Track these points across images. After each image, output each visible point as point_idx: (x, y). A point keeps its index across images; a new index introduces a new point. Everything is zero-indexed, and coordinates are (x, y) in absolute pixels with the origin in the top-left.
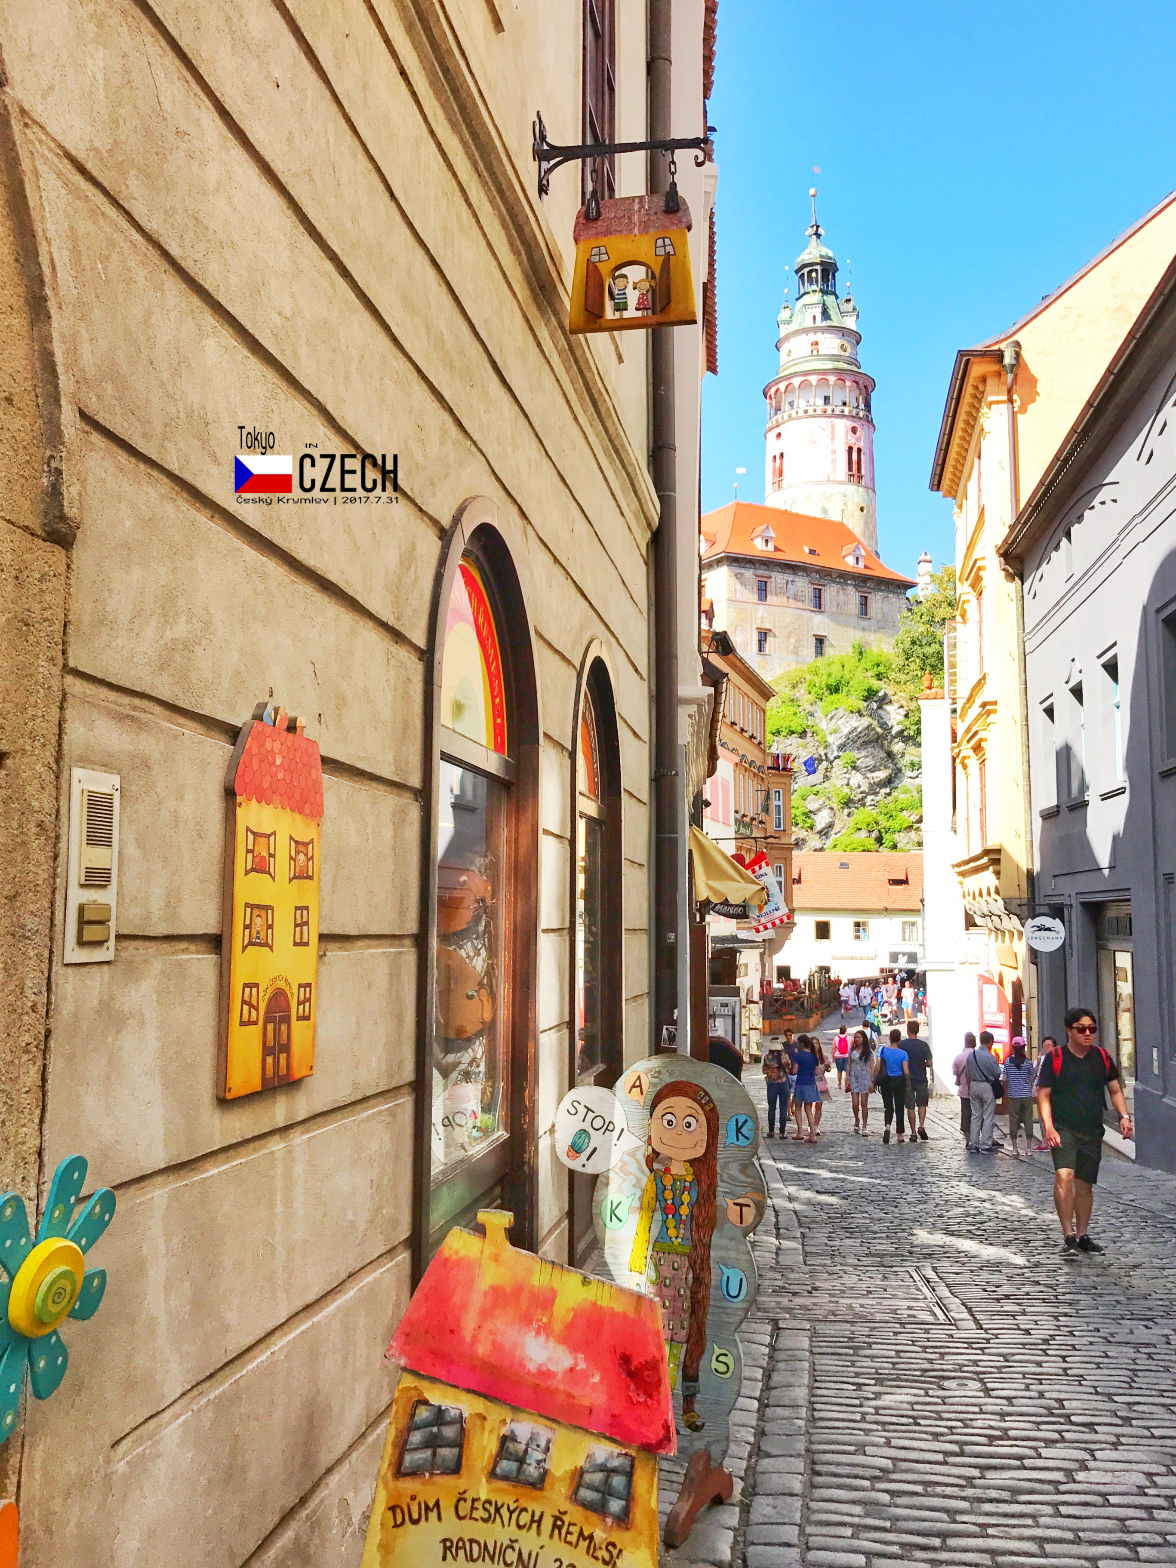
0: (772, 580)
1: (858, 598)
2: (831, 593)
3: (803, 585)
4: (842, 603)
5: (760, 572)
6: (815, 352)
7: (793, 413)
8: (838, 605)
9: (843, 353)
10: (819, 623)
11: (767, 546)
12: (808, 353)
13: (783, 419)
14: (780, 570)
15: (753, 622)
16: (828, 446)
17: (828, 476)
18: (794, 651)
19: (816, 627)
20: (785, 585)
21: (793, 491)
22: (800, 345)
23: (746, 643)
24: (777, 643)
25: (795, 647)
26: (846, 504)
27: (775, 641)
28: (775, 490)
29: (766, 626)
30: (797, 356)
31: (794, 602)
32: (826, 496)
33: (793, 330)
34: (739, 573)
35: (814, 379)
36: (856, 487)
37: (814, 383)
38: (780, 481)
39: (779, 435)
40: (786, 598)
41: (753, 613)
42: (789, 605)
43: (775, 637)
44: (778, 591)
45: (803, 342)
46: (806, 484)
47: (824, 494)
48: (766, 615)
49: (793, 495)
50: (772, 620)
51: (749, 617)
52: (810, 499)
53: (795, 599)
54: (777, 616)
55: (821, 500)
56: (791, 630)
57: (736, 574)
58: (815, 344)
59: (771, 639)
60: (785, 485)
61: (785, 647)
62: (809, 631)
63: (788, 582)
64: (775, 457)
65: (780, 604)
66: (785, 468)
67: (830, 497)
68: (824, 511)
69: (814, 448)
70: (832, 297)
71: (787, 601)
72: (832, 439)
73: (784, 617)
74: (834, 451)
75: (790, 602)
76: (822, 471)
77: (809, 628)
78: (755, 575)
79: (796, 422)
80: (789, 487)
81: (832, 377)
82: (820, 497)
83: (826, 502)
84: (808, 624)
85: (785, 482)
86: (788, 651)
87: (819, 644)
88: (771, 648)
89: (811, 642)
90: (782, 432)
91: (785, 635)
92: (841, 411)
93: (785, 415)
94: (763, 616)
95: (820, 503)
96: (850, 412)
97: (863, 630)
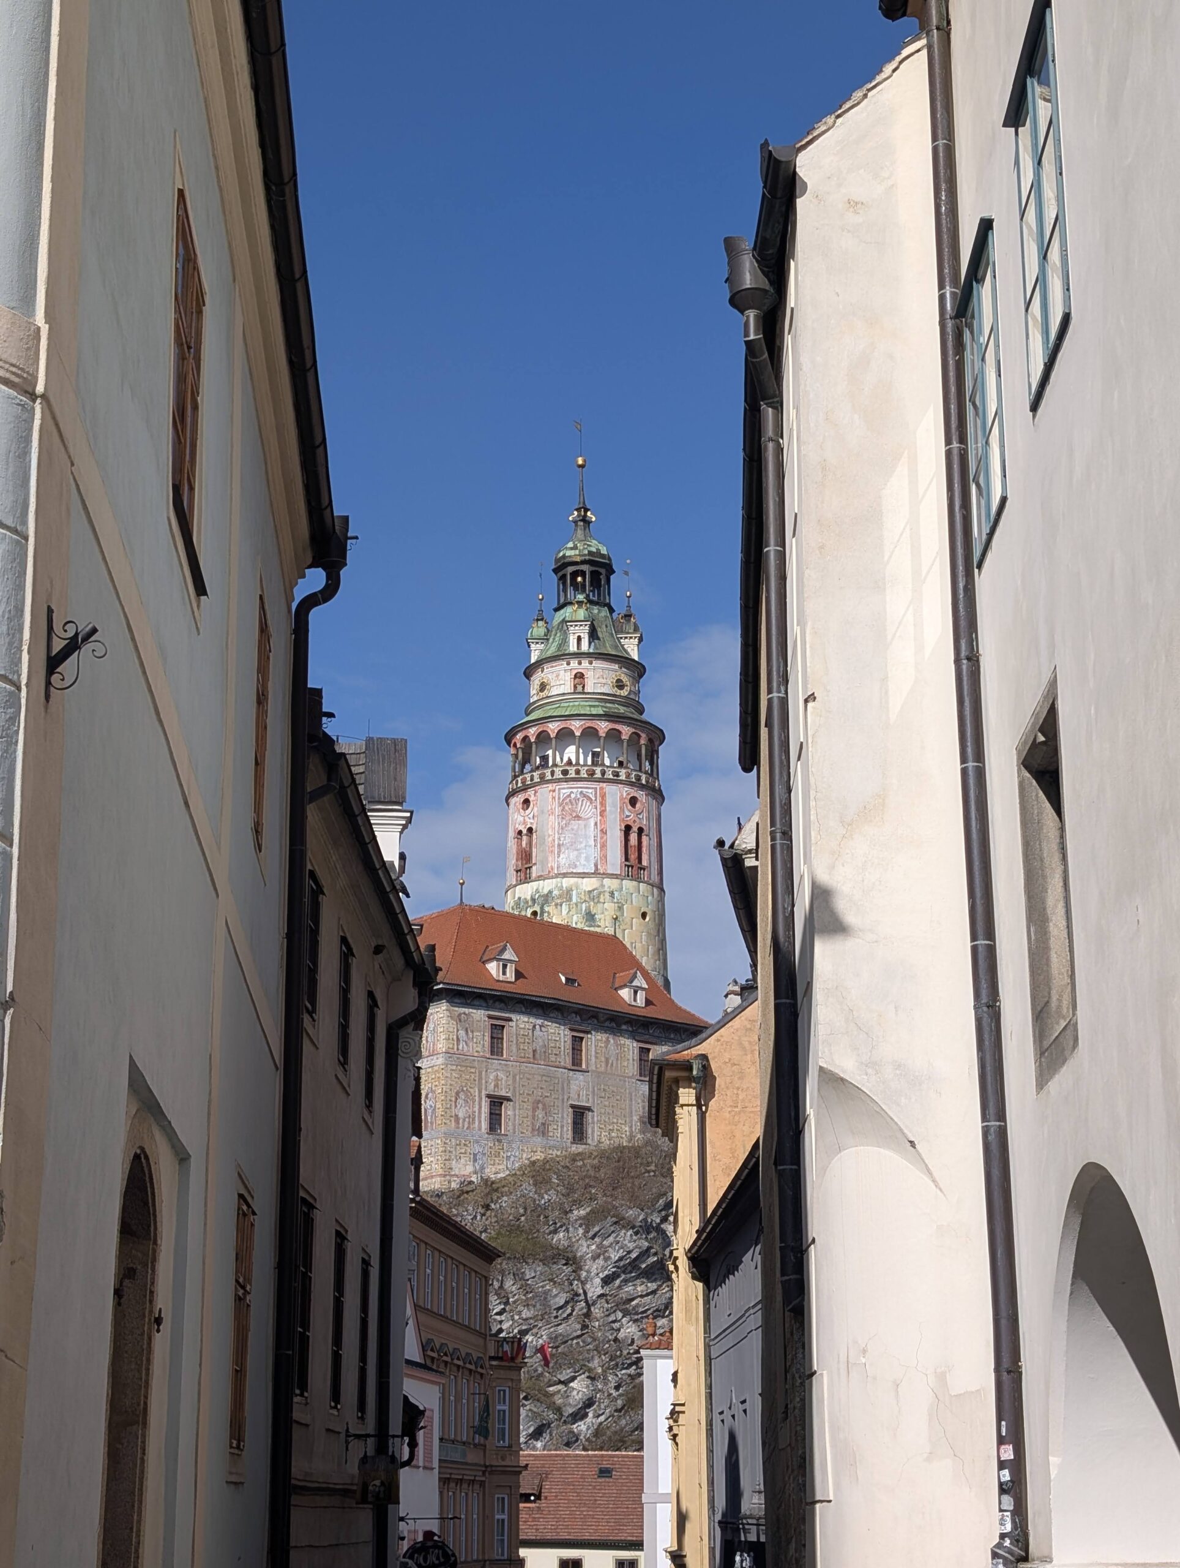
0: (509, 1023)
1: (636, 1051)
2: (596, 1042)
3: (553, 1033)
4: (612, 1059)
5: (492, 1012)
6: (580, 688)
7: (547, 772)
8: (607, 1060)
9: (619, 692)
10: (579, 1089)
11: (504, 973)
12: (568, 688)
13: (532, 779)
14: (523, 1009)
15: (484, 1087)
16: (596, 824)
17: (596, 865)
18: (543, 1130)
19: (573, 1095)
20: (530, 1032)
21: (546, 886)
22: (557, 676)
23: (471, 1118)
24: (517, 1117)
25: (543, 1124)
26: (620, 908)
27: (515, 1115)
28: (521, 882)
29: (503, 1093)
30: (554, 691)
31: (543, 1057)
32: (593, 896)
33: (549, 653)
34: (464, 1013)
35: (577, 726)
36: (635, 883)
37: (578, 734)
38: (526, 868)
39: (527, 802)
40: (531, 1051)
41: (484, 1073)
42: (536, 1062)
43: (514, 1110)
44: (520, 1040)
45: (562, 673)
46: (565, 875)
47: (590, 892)
48: (501, 1075)
49: (546, 891)
50: (510, 1082)
51: (477, 1079)
52: (571, 899)
53: (545, 1052)
54: (518, 1077)
55: (585, 901)
56: (538, 1098)
57: (460, 1015)
58: (580, 676)
59: (507, 1110)
60: (534, 875)
61: (529, 1123)
62: (563, 1099)
63: (534, 1027)
64: (520, 832)
65: (523, 1060)
66: (534, 850)
67: (599, 897)
68: (590, 917)
69: (575, 824)
70: (605, 612)
71: (534, 1055)
72: (602, 813)
73: (529, 1079)
74: (604, 832)
75: (537, 1056)
76: (587, 859)
77: (563, 1095)
78: (490, 1017)
79: (550, 786)
80: (539, 878)
81: (603, 727)
82: (583, 897)
83: (592, 903)
84: (563, 1088)
85: (535, 871)
86: (533, 1130)
87: (579, 1118)
88: (507, 1125)
89: (568, 1119)
90: (531, 799)
91: (529, 1106)
92: (616, 775)
93: (536, 775)
94: (498, 1078)
95: (584, 906)
96: (627, 776)
97: (644, 1099)
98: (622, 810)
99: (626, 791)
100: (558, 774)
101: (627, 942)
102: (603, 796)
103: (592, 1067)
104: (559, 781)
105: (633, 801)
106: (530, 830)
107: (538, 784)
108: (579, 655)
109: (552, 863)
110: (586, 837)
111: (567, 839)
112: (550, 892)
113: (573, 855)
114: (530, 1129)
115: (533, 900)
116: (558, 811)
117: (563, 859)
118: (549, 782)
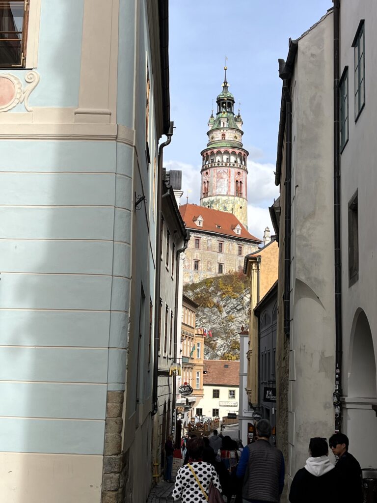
0: (202, 239)
1: (238, 247)
2: (226, 244)
3: (214, 241)
4: (231, 250)
5: (195, 235)
6: (223, 139)
7: (213, 164)
8: (229, 250)
9: (235, 140)
10: (221, 258)
11: (200, 224)
12: (220, 139)
13: (208, 166)
14: (205, 235)
15: (193, 257)
16: (227, 180)
17: (227, 193)
18: (210, 270)
19: (219, 260)
21: (212, 198)
22: (217, 135)
23: (189, 266)
24: (202, 266)
25: (210, 268)
26: (234, 205)
28: (205, 197)
29: (199, 259)
30: (216, 140)
31: (211, 249)
32: (226, 202)
33: (215, 128)
35: (222, 150)
36: (238, 198)
37: (223, 152)
38: (206, 193)
39: (207, 173)
40: (207, 247)
41: (193, 253)
42: (208, 250)
43: (202, 263)
44: (204, 243)
46: (218, 195)
47: (225, 200)
48: (198, 254)
50: (201, 256)
51: (191, 255)
52: (219, 203)
53: (211, 247)
54: (203, 254)
56: (209, 260)
58: (223, 135)
59: (200, 264)
60: (209, 195)
61: (206, 268)
62: (216, 261)
63: (208, 240)
64: (205, 182)
65: (205, 249)
66: (209, 188)
67: (228, 202)
68: (225, 208)
69: (221, 180)
70: (232, 115)
72: (229, 177)
73: (206, 255)
74: (230, 182)
75: (209, 248)
76: (225, 190)
78: (195, 237)
79: (214, 169)
80: (210, 196)
81: (230, 150)
82: (223, 202)
83: (226, 204)
84: (216, 258)
85: (209, 194)
86: (207, 270)
87: (221, 267)
88: (200, 268)
89: (217, 267)
90: (208, 172)
91: (206, 263)
92: (234, 165)
93: (210, 165)
94: (197, 254)
95: (223, 205)
96: (237, 165)
97: (240, 261)
98: (235, 176)
99: (237, 170)
100: (216, 165)
101: (236, 216)
102: (230, 172)
103: (225, 252)
104: (216, 167)
105: (239, 173)
106: (208, 181)
107: (210, 168)
108: (223, 128)
109: (214, 192)
110: (224, 184)
111: (219, 184)
112: (213, 200)
113: (220, 189)
115: (208, 203)
116: (216, 176)
117: (217, 191)
118: (214, 167)
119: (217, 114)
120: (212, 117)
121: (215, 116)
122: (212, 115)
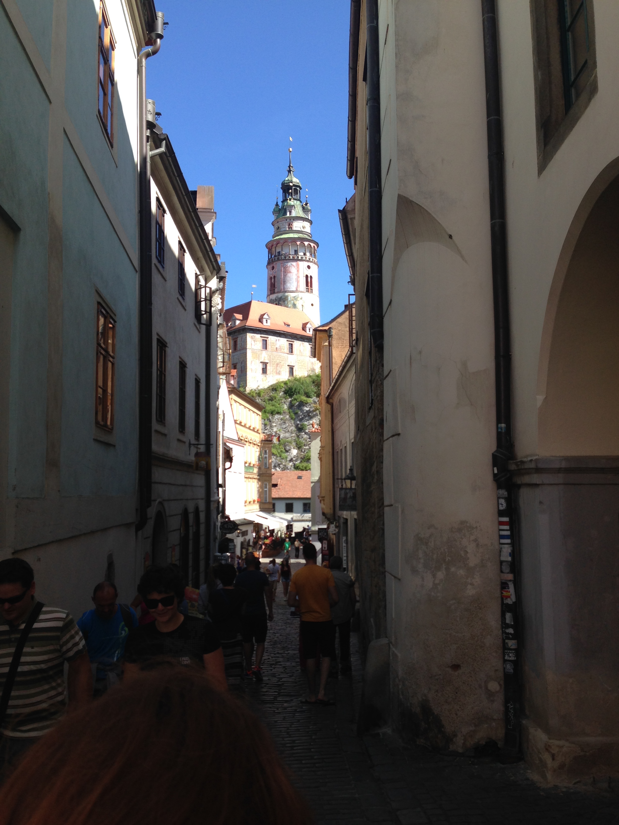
0: (269, 339)
1: (310, 348)
2: (297, 345)
3: (283, 342)
4: (302, 350)
5: (262, 335)
6: (290, 229)
7: (280, 257)
8: (300, 351)
9: (303, 230)
10: (292, 360)
11: (267, 323)
12: (287, 229)
13: (275, 260)
14: (273, 335)
15: (260, 359)
16: (296, 274)
17: (296, 288)
18: (279, 373)
19: (289, 362)
20: (275, 342)
22: (283, 224)
23: (256, 369)
24: (271, 369)
25: (280, 371)
26: (304, 302)
27: (270, 368)
28: (271, 294)
29: (266, 361)
30: (282, 230)
31: (279, 350)
33: (280, 217)
34: (253, 336)
35: (289, 241)
36: (309, 294)
37: (290, 244)
38: (273, 290)
39: (273, 268)
40: (275, 348)
41: (260, 355)
42: (277, 351)
43: (270, 366)
44: (272, 344)
45: (284, 223)
46: (286, 291)
47: (294, 297)
49: (280, 296)
50: (269, 358)
51: (258, 357)
52: (288, 299)
53: (280, 348)
54: (271, 356)
55: (293, 300)
56: (278, 363)
57: (252, 336)
58: (290, 225)
59: (268, 367)
60: (276, 292)
61: (275, 371)
62: (286, 364)
63: (276, 340)
64: (271, 277)
65: (273, 351)
66: (276, 283)
67: (297, 299)
68: (294, 305)
69: (289, 275)
70: (298, 202)
71: (276, 350)
72: (298, 271)
73: (275, 357)
74: (299, 277)
75: (278, 349)
76: (293, 286)
77: (286, 362)
78: (261, 337)
79: (281, 262)
80: (278, 292)
81: (298, 241)
82: (292, 299)
83: (295, 301)
84: (286, 360)
85: (276, 290)
86: (276, 373)
87: (291, 369)
88: (268, 371)
89: (288, 369)
90: (275, 266)
91: (275, 365)
92: (302, 258)
93: (276, 258)
94: (265, 356)
95: (292, 302)
96: (306, 258)
97: (312, 364)
98: (305, 270)
99: (307, 264)
100: (283, 258)
101: (307, 313)
102: (298, 265)
103: (295, 353)
104: (284, 260)
105: (309, 267)
106: (275, 277)
107: (277, 261)
108: (290, 217)
109: (282, 287)
110: (293, 279)
111: (287, 279)
112: (281, 297)
113: (289, 285)
114: (275, 372)
115: (276, 300)
116: (283, 270)
117: (285, 286)
118: (280, 260)
119: (282, 202)
120: (277, 205)
121: (280, 204)
122: (277, 202)
